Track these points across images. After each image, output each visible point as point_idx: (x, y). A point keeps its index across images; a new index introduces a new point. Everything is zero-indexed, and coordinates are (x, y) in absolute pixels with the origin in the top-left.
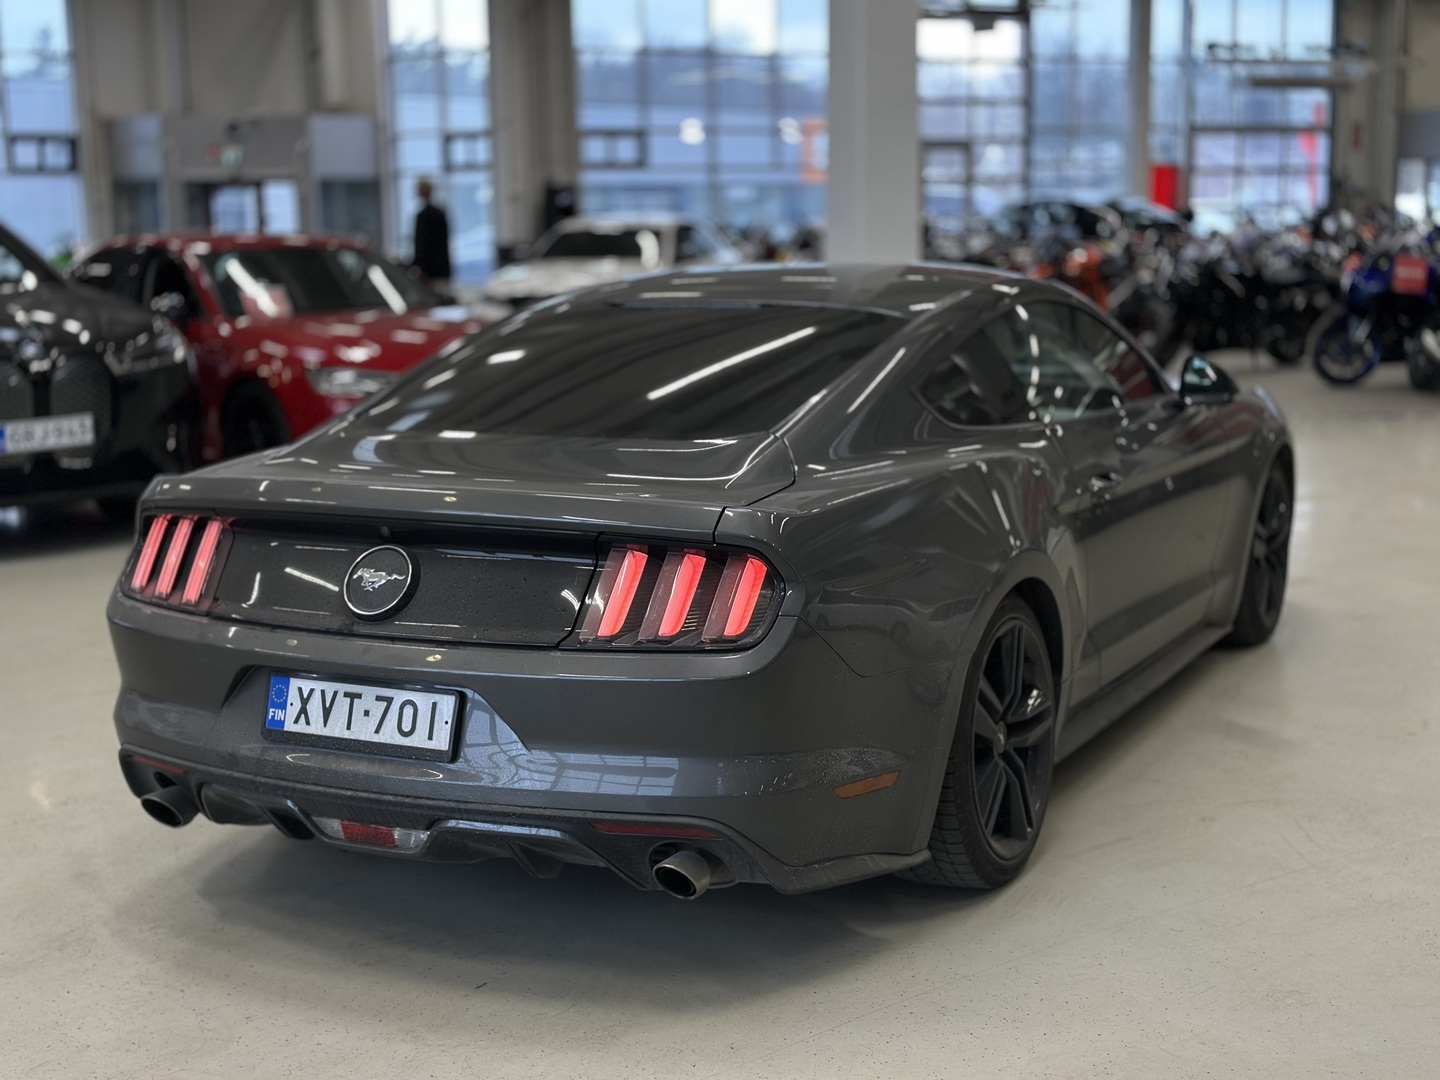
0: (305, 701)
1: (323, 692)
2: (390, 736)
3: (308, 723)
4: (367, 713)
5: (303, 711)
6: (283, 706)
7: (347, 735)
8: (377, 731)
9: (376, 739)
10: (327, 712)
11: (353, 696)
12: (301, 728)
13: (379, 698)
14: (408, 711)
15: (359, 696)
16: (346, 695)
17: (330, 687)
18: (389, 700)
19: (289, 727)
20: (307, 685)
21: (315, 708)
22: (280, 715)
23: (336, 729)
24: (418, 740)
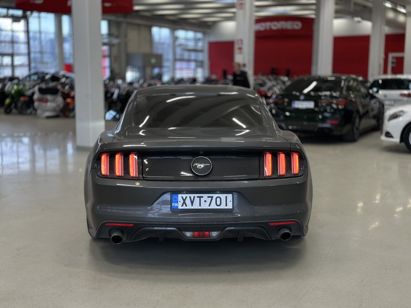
0: (184, 200)
1: (190, 197)
2: (213, 206)
3: (186, 206)
4: (205, 201)
5: (184, 202)
6: (177, 202)
7: (200, 208)
8: (209, 206)
9: (209, 208)
10: (192, 203)
11: (200, 197)
12: (184, 207)
13: (208, 197)
14: (218, 199)
15: (202, 197)
16: (198, 197)
17: (192, 196)
18: (212, 197)
19: (180, 207)
20: (184, 196)
21: (188, 201)
22: (176, 205)
23: (196, 206)
24: (223, 206)
